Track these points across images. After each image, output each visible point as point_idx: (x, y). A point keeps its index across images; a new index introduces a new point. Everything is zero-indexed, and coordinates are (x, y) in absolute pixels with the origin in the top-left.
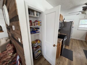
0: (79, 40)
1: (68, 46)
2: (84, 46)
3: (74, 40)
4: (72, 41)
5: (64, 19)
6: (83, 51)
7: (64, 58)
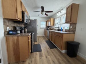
0: (42, 36)
1: (36, 41)
2: (45, 39)
3: (39, 36)
4: (38, 37)
5: (30, 17)
6: (45, 42)
7: (35, 53)
